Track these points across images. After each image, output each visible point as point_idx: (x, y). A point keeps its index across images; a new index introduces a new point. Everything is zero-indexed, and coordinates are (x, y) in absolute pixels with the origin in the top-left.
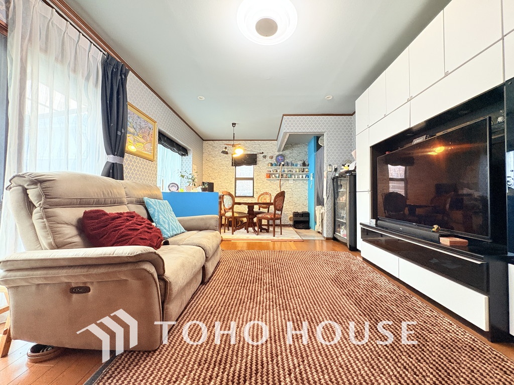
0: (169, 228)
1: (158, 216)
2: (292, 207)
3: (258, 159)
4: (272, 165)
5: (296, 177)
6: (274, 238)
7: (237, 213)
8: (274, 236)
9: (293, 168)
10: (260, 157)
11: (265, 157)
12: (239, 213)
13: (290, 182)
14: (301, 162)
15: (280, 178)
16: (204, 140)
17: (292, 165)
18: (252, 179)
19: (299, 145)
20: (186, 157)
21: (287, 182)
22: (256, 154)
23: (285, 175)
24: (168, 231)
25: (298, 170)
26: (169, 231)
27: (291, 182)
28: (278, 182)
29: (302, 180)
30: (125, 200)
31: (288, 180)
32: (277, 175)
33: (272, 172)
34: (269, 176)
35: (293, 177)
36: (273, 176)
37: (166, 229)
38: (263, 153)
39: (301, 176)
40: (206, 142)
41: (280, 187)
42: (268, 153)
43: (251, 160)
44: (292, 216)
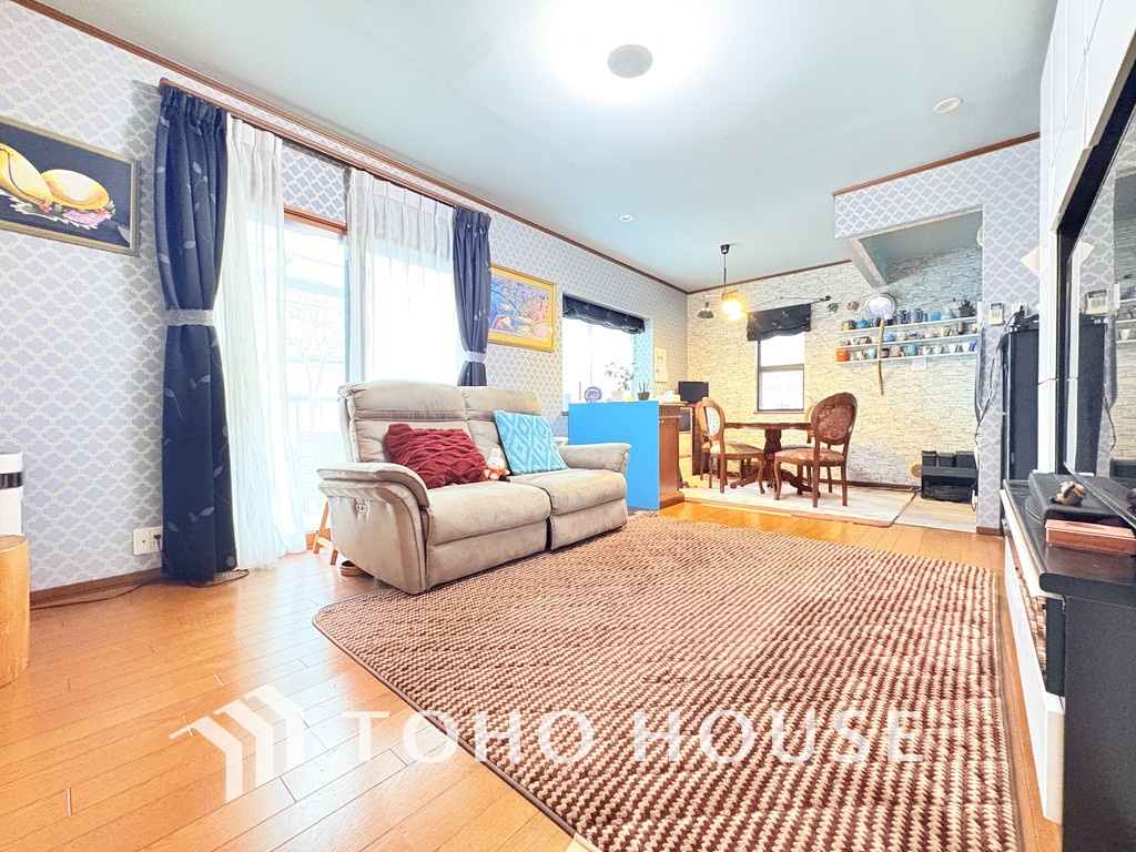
0: (527, 459)
1: (512, 439)
2: (921, 438)
3: (814, 316)
4: (853, 325)
5: (937, 350)
6: (814, 510)
7: (733, 445)
8: (815, 506)
9: (925, 327)
10: (820, 311)
11: (834, 307)
12: (740, 446)
13: (914, 367)
14: (956, 306)
15: (878, 359)
16: (688, 293)
17: (920, 316)
18: (800, 367)
19: (947, 257)
20: (642, 334)
21: (905, 367)
22: (810, 305)
23: (895, 350)
24: (522, 463)
25: (942, 331)
26: (526, 464)
27: (918, 366)
28: (876, 368)
29: (957, 358)
30: (463, 414)
31: (910, 362)
32: (871, 352)
33: (853, 345)
34: (846, 356)
35: (925, 351)
36: (859, 355)
37: (519, 459)
38: (828, 298)
39: (952, 347)
40: (694, 296)
41: (881, 382)
42: (843, 295)
43: (796, 319)
44: (921, 462)
